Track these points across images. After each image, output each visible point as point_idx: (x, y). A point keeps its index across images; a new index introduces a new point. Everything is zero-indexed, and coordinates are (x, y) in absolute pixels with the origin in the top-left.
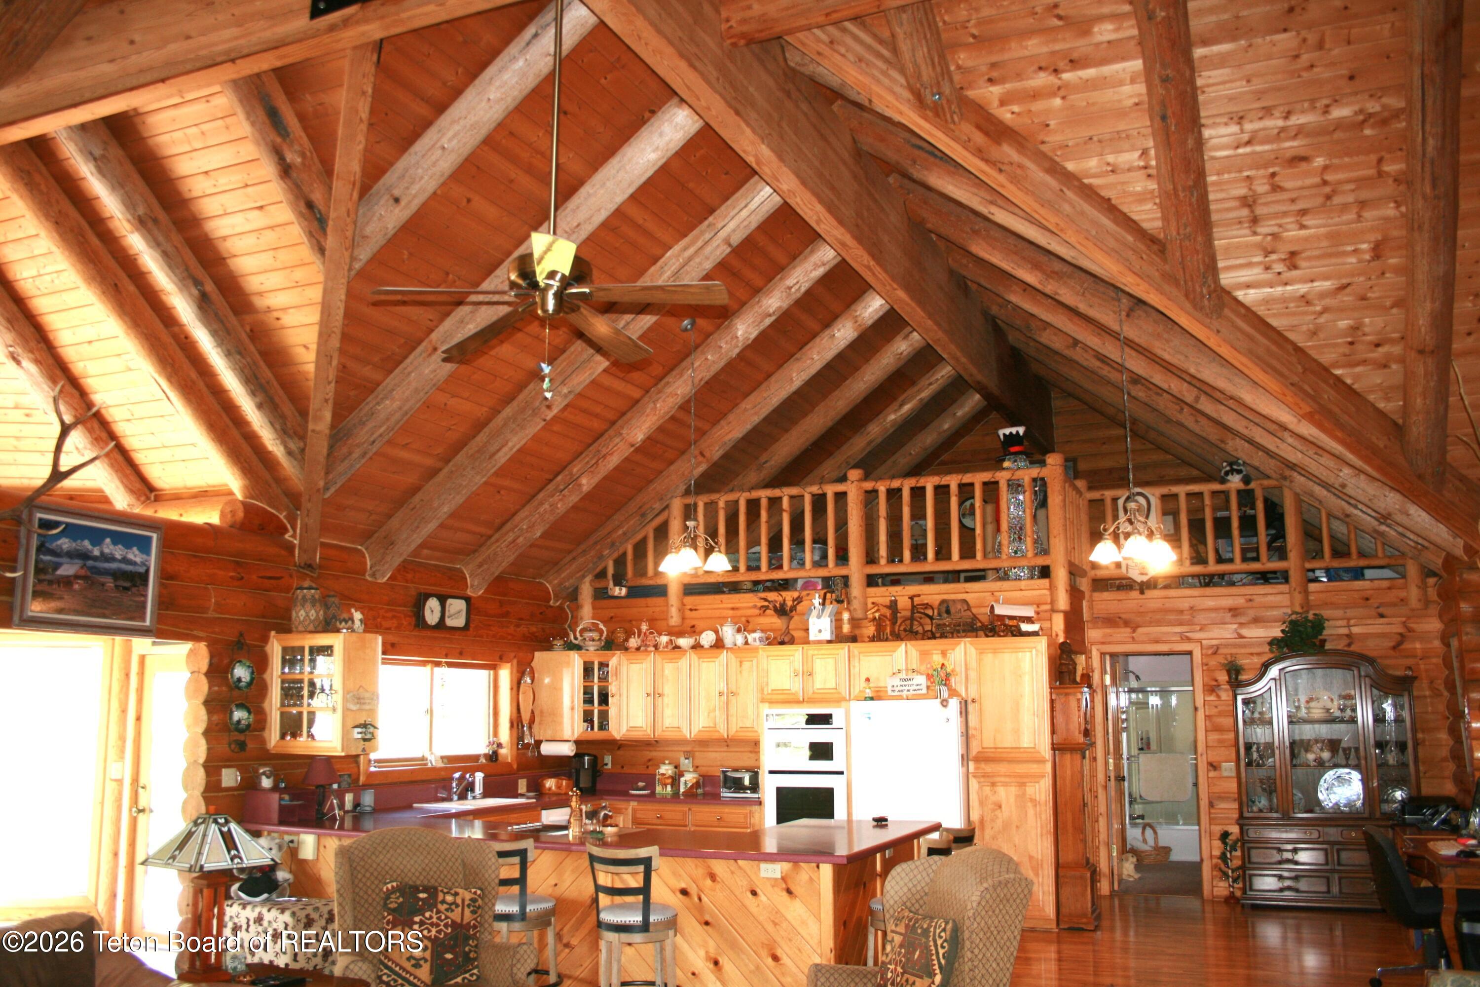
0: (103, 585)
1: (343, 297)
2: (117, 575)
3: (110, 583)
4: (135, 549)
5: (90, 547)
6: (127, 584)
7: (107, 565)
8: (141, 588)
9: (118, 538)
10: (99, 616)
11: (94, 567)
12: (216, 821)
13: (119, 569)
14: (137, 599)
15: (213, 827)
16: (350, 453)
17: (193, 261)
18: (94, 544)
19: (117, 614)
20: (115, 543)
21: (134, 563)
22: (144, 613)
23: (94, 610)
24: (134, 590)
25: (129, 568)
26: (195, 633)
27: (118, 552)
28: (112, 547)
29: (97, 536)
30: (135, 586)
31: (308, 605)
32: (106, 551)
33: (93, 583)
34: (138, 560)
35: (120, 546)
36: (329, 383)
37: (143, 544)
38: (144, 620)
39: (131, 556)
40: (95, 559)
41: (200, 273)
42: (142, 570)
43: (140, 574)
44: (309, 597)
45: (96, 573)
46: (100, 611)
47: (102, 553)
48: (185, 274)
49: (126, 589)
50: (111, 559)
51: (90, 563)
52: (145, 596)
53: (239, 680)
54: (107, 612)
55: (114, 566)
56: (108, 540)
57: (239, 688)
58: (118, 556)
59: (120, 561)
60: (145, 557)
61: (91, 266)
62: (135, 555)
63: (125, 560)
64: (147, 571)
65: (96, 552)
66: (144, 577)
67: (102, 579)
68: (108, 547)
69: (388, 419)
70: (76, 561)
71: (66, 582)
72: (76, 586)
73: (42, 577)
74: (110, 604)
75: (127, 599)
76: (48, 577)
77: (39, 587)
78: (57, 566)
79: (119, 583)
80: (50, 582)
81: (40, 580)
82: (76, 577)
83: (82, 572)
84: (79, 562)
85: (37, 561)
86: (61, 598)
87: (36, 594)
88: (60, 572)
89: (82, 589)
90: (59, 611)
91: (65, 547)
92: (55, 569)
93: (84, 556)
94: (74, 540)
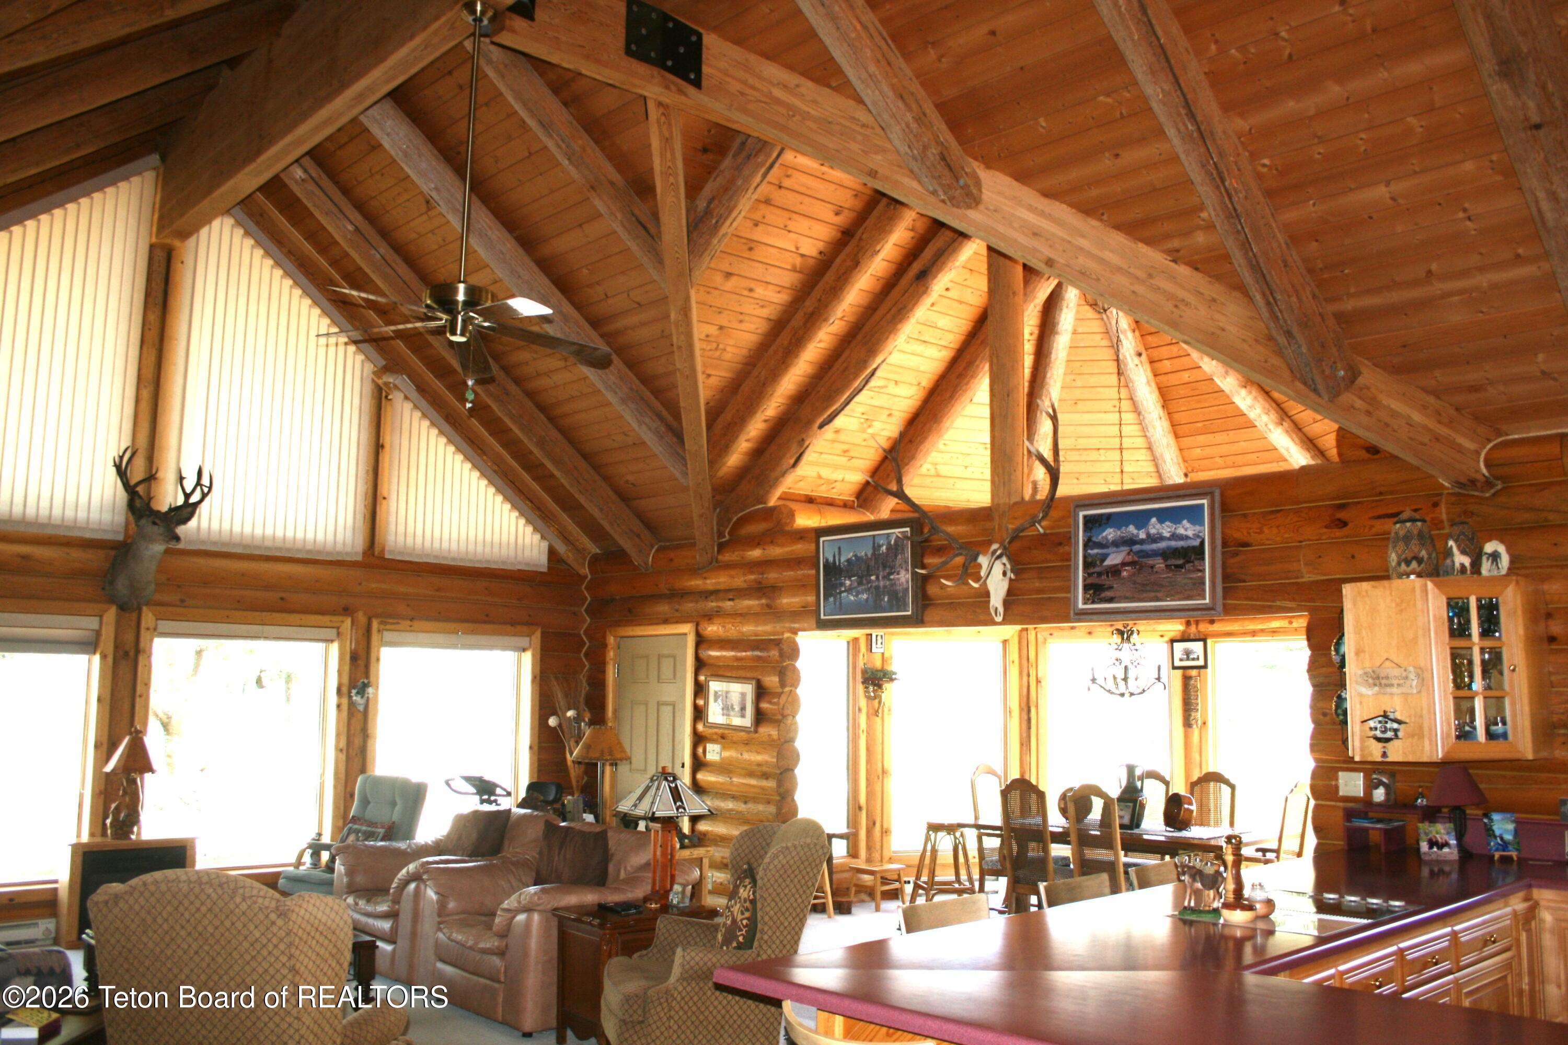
0: (1152, 567)
2: (1166, 554)
3: (1160, 564)
4: (1185, 522)
5: (1135, 532)
6: (1180, 562)
7: (1154, 546)
8: (1196, 563)
9: (1163, 515)
10: (1151, 601)
11: (1141, 551)
13: (1169, 548)
14: (1194, 575)
18: (1138, 528)
19: (1172, 595)
20: (1161, 521)
21: (1187, 537)
22: (1204, 590)
23: (1145, 595)
24: (1188, 566)
25: (1181, 544)
26: (1278, 603)
27: (1166, 529)
28: (1158, 526)
29: (1141, 519)
30: (1189, 562)
32: (1153, 531)
33: (1141, 567)
34: (1190, 533)
35: (1168, 523)
37: (1193, 514)
38: (1203, 597)
39: (1181, 531)
40: (1142, 542)
42: (1196, 543)
43: (1194, 548)
44: (1416, 532)
45: (1143, 557)
46: (1153, 594)
47: (1148, 535)
49: (1182, 567)
50: (1160, 538)
51: (1137, 548)
52: (1203, 571)
54: (1159, 595)
55: (1162, 545)
56: (1154, 520)
58: (1167, 535)
59: (1169, 539)
60: (1198, 528)
62: (1186, 529)
63: (1174, 537)
64: (1202, 543)
65: (1142, 535)
66: (1200, 550)
67: (1150, 561)
68: (1154, 526)
70: (1122, 548)
71: (1115, 571)
72: (1125, 574)
73: (1092, 570)
74: (1161, 586)
75: (1181, 578)
76: (1097, 569)
77: (1089, 581)
78: (1104, 557)
79: (1169, 562)
80: (1099, 574)
81: (1090, 575)
82: (1124, 564)
83: (1129, 559)
84: (1125, 549)
85: (1085, 557)
86: (1110, 588)
87: (1086, 588)
88: (1108, 562)
89: (1130, 576)
90: (1110, 600)
91: (1110, 537)
92: (1103, 561)
93: (1130, 542)
94: (1119, 529)
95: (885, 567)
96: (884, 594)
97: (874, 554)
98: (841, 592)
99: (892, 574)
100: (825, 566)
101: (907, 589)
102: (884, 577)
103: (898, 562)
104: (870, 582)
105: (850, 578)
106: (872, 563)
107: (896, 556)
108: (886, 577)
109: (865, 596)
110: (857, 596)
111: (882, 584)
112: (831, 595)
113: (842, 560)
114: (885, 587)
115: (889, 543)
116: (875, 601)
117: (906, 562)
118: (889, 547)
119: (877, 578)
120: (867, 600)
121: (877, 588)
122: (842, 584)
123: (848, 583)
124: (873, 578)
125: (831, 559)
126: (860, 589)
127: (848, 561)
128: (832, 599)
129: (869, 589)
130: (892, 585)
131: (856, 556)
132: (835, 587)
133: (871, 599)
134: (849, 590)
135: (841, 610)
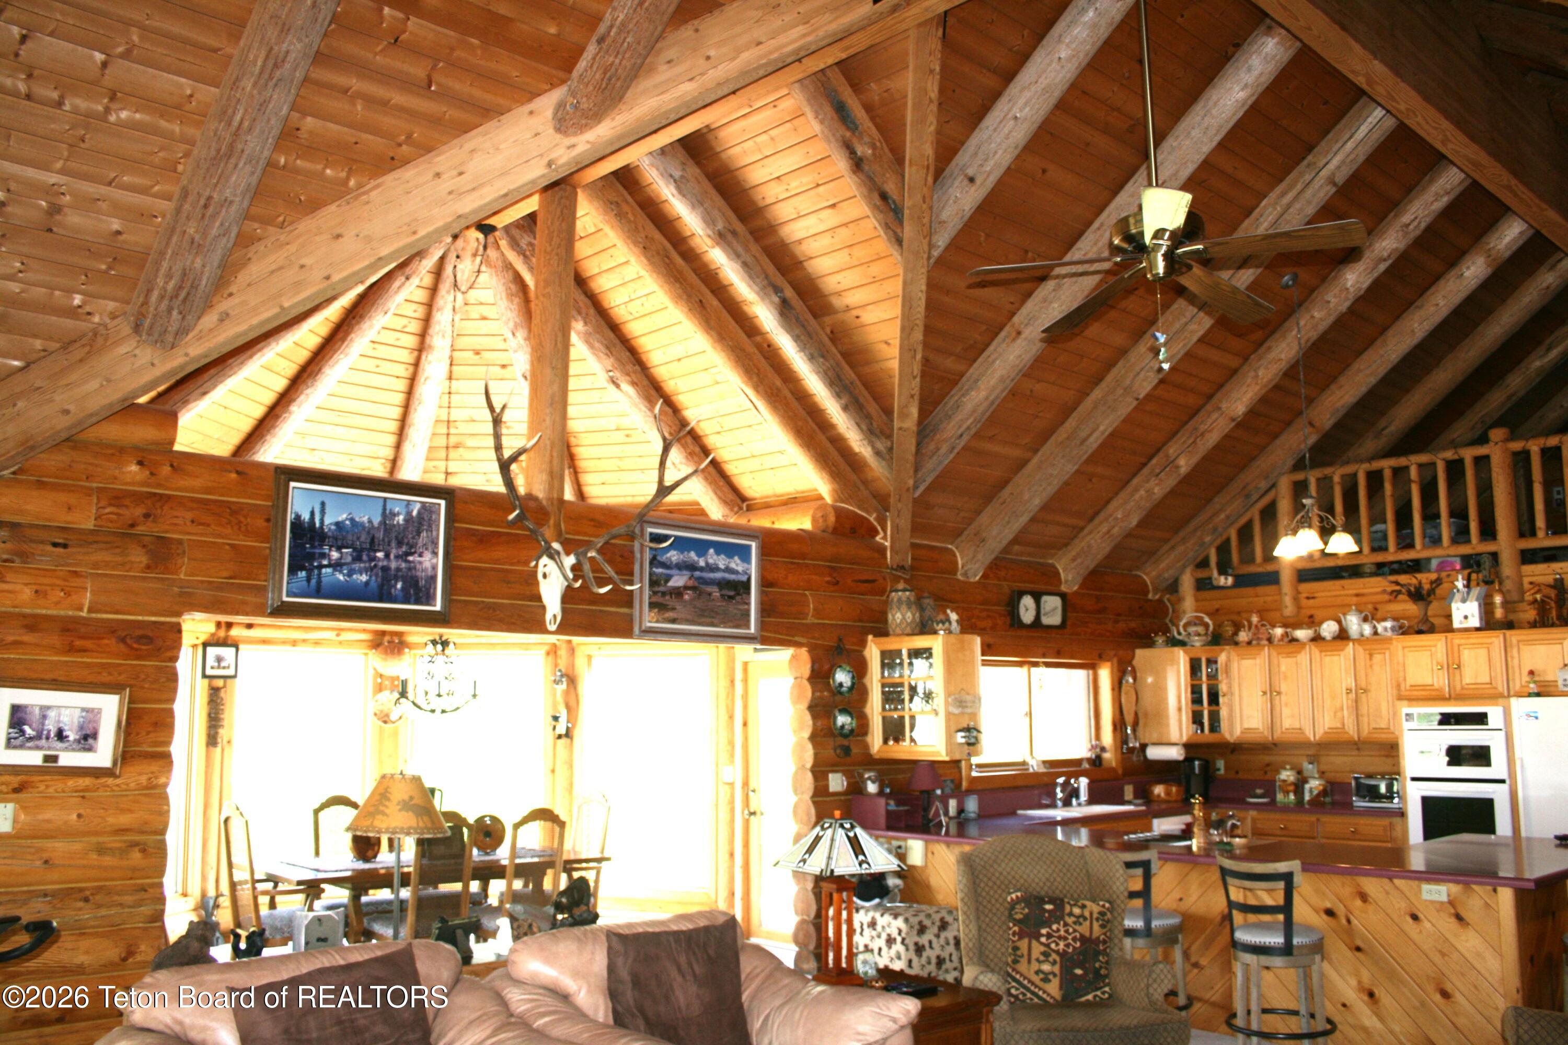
0: (710, 594)
1: (924, 288)
2: (723, 584)
3: (716, 592)
4: (736, 558)
5: (696, 558)
6: (732, 593)
7: (712, 575)
8: (744, 596)
9: (721, 548)
10: (709, 625)
11: (700, 578)
12: (842, 826)
13: (724, 579)
14: (742, 607)
15: (840, 832)
16: (938, 449)
17: (771, 269)
18: (700, 555)
19: (724, 623)
20: (718, 553)
21: (737, 572)
22: (748, 621)
23: (703, 620)
24: (738, 598)
25: (732, 577)
26: (797, 639)
27: (722, 562)
28: (715, 557)
29: (701, 547)
30: (738, 594)
31: (904, 607)
32: (711, 561)
33: (701, 593)
34: (740, 569)
35: (723, 556)
36: (915, 377)
37: (743, 553)
38: (748, 627)
39: (733, 565)
40: (701, 569)
41: (780, 280)
42: (744, 578)
43: (742, 582)
44: (904, 599)
45: (703, 583)
46: (710, 620)
47: (707, 563)
48: (765, 282)
49: (731, 598)
50: (713, 568)
51: (697, 574)
52: (749, 604)
53: (841, 685)
54: (716, 621)
55: (718, 575)
56: (711, 551)
57: (841, 693)
58: (722, 567)
59: (724, 571)
60: (746, 565)
61: (677, 285)
62: (736, 564)
63: (728, 570)
64: (749, 579)
65: (702, 563)
66: (746, 585)
67: (709, 589)
68: (713, 557)
69: (974, 411)
70: (685, 572)
71: (677, 593)
72: (686, 597)
73: (656, 589)
74: (717, 613)
75: (732, 608)
76: (662, 589)
77: (654, 599)
78: (668, 578)
79: (724, 592)
80: (664, 594)
81: (655, 593)
82: (686, 588)
83: (691, 583)
84: (687, 573)
85: (651, 574)
86: (674, 609)
87: (652, 605)
88: (671, 584)
89: (692, 600)
90: (673, 621)
91: (674, 559)
92: (667, 581)
93: (691, 567)
94: (682, 552)
95: (400, 543)
96: (396, 578)
97: (383, 523)
98: (321, 567)
99: (412, 554)
100: (292, 524)
101: (433, 578)
102: (397, 557)
103: (420, 542)
104: (374, 559)
105: (339, 549)
106: (380, 535)
107: (419, 533)
108: (403, 557)
109: (364, 578)
110: (350, 575)
111: (393, 565)
112: (302, 568)
113: (328, 521)
114: (398, 569)
115: (409, 513)
116: (381, 587)
117: (435, 543)
118: (409, 519)
119: (387, 556)
120: (367, 583)
121: (385, 569)
122: (323, 556)
123: (335, 555)
124: (380, 555)
125: (306, 516)
126: (357, 566)
127: (337, 524)
128: (303, 574)
129: (372, 569)
130: (410, 569)
131: (352, 520)
132: (311, 557)
133: (373, 584)
134: (337, 566)
135: (318, 593)
